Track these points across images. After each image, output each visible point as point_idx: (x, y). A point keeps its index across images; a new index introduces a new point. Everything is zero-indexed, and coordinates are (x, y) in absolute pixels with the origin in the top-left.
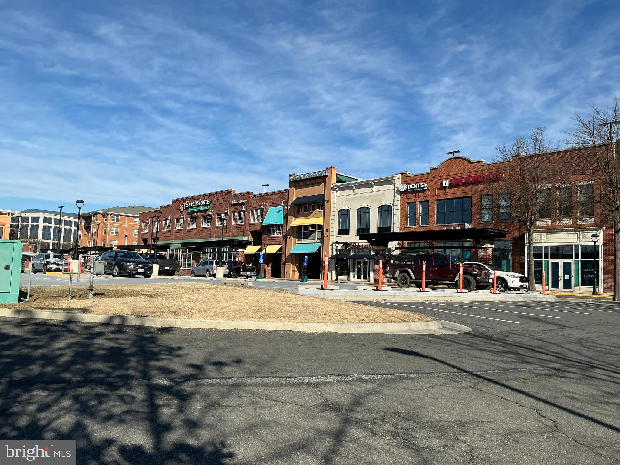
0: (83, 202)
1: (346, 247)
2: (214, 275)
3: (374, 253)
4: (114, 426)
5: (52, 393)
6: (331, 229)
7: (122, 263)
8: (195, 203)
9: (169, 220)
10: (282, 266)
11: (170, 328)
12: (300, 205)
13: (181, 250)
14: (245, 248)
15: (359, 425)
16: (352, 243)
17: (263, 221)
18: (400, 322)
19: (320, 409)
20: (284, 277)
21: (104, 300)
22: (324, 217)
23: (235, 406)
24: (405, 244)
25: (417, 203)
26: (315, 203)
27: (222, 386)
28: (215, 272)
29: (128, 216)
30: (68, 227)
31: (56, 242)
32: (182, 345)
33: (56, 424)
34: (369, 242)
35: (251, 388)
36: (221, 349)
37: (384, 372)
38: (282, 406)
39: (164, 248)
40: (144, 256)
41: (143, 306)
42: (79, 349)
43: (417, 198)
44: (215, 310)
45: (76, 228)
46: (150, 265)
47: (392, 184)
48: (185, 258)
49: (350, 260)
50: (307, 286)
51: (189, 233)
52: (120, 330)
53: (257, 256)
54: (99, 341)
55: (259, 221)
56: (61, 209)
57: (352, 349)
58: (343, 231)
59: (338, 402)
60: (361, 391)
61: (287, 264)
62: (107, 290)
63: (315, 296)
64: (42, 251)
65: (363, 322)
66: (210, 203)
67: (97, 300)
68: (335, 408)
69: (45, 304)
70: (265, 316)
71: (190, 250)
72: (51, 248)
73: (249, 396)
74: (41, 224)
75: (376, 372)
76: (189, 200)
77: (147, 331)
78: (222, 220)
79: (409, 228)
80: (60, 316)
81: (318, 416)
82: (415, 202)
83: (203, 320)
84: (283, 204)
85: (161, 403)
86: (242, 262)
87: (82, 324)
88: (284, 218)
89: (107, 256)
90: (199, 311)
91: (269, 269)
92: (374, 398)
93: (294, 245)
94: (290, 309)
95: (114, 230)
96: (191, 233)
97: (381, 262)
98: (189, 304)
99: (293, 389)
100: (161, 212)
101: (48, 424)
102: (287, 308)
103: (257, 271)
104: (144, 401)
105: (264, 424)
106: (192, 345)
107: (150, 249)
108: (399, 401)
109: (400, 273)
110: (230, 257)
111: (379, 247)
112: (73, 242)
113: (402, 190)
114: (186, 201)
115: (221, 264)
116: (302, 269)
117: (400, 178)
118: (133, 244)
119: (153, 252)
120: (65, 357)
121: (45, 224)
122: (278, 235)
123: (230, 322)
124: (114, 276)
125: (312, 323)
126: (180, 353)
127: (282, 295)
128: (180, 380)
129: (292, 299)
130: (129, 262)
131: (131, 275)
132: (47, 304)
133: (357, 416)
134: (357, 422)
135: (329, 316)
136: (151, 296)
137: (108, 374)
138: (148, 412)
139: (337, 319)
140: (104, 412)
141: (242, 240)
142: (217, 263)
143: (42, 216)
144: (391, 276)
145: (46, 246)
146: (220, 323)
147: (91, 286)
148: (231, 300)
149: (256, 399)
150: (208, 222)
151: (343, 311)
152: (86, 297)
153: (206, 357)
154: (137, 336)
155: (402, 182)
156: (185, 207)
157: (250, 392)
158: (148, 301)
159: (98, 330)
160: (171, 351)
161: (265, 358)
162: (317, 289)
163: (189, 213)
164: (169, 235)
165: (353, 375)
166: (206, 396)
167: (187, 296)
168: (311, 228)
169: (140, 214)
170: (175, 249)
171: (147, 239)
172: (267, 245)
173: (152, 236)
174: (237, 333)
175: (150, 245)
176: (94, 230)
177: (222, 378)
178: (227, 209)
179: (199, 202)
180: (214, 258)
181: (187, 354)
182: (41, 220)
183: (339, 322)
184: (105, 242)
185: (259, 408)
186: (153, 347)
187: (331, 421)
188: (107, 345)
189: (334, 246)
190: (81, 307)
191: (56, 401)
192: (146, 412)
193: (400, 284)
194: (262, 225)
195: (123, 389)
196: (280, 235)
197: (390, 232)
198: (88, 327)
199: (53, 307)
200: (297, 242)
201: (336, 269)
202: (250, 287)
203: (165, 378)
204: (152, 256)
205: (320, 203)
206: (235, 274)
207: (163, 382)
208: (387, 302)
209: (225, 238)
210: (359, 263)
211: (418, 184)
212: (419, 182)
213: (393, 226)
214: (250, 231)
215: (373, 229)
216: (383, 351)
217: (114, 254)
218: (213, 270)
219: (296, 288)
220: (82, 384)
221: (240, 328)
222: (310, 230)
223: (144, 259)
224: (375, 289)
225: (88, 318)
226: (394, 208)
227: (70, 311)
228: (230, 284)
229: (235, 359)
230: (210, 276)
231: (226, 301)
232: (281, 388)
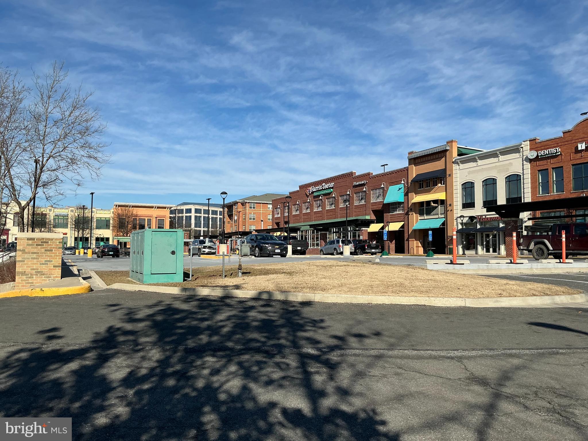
0: (226, 193)
1: (472, 220)
2: (342, 253)
3: (503, 225)
4: (275, 390)
5: (220, 360)
6: (455, 203)
7: (261, 245)
8: (320, 187)
9: (297, 204)
10: (406, 243)
11: (310, 302)
12: (420, 181)
13: (309, 231)
14: (368, 226)
15: (510, 400)
16: (478, 216)
17: (384, 200)
18: (542, 295)
19: (467, 383)
20: (409, 253)
21: (252, 278)
22: (446, 191)
23: (380, 376)
24: (538, 214)
25: (549, 170)
26: (436, 178)
27: (365, 357)
28: (342, 250)
29: (263, 203)
30: (215, 216)
31: (206, 229)
32: (324, 318)
33: (227, 386)
34: (497, 214)
35: (394, 360)
36: (360, 322)
37: (530, 347)
38: (427, 378)
39: (295, 230)
40: (279, 237)
41: (285, 282)
42: (237, 320)
43: (550, 165)
44: (348, 286)
45: (222, 217)
46: (285, 246)
47: (519, 152)
48: (313, 239)
49: (477, 234)
50: (435, 261)
51: (315, 216)
52: (268, 304)
53: (380, 233)
54: (252, 314)
55: (380, 200)
56: (209, 201)
57: (492, 324)
58: (469, 204)
59: (484, 376)
60: (509, 365)
61: (410, 241)
62: (252, 269)
63: (445, 271)
64: (196, 237)
65: (500, 297)
66: (333, 186)
67: (245, 278)
68: (483, 382)
69: (204, 282)
70: (397, 291)
71: (318, 230)
72: (202, 235)
73: (393, 368)
74: (193, 214)
75: (521, 347)
76: (314, 185)
77: (291, 305)
78: (345, 201)
79: (542, 196)
80: (218, 293)
81: (465, 389)
82: (547, 169)
83: (339, 295)
84: (403, 182)
85: (312, 370)
86: (366, 240)
87: (236, 299)
88: (405, 196)
89: (248, 239)
90: (334, 287)
91: (393, 246)
92: (523, 373)
93: (417, 221)
94: (421, 284)
95: (252, 216)
96: (317, 215)
97: (515, 234)
98: (324, 280)
99: (436, 362)
100: (291, 198)
101: (220, 386)
102: (418, 283)
103: (382, 249)
104: (297, 368)
105: (411, 395)
106: (333, 318)
107: (283, 231)
108: (551, 377)
109: (535, 245)
110: (354, 236)
111: (509, 219)
112: (219, 229)
113: (531, 158)
114: (311, 186)
115: (347, 242)
116: (426, 244)
117: (529, 144)
118: (268, 228)
119: (286, 234)
120: (227, 328)
121: (196, 215)
122: (400, 212)
123: (364, 297)
124: (255, 256)
125: (446, 297)
126: (323, 325)
127: (410, 270)
128: (326, 350)
129: (421, 274)
130: (268, 244)
131: (270, 255)
132: (206, 283)
133: (508, 390)
134: (508, 397)
135: (462, 290)
136: (290, 273)
137: (264, 343)
138: (302, 379)
139: (472, 293)
140: (265, 377)
141: (366, 219)
142: (343, 242)
143: (193, 208)
144: (526, 248)
145: (198, 233)
146: (354, 297)
147: (240, 265)
148: (362, 276)
149: (399, 371)
150: (332, 204)
151: (478, 285)
152: (236, 275)
153: (346, 329)
154: (283, 309)
155: (531, 149)
156: (311, 191)
157: (394, 364)
158: (288, 278)
159: (251, 304)
160: (316, 323)
161: (402, 331)
162: (446, 264)
163: (315, 197)
164: (298, 218)
165: (497, 349)
166: (352, 366)
167: (321, 273)
168: (434, 203)
169: (273, 201)
170: (304, 231)
171: (280, 222)
172: (390, 222)
173: (284, 220)
174: (371, 307)
175: (283, 228)
176: (235, 217)
177: (364, 349)
178: (349, 191)
179: (323, 186)
180: (339, 237)
181: (329, 326)
182: (193, 211)
183: (474, 297)
184: (246, 227)
185: (404, 379)
186: (298, 320)
187: (480, 395)
188: (259, 317)
189: (459, 220)
190: (234, 284)
191: (225, 366)
192: (300, 379)
193: (536, 257)
194: (383, 204)
195: (278, 356)
196: (402, 212)
197: (520, 203)
198: (242, 302)
199: (211, 285)
200: (419, 218)
201: (463, 244)
202: (377, 263)
203: (313, 348)
204: (285, 238)
205: (442, 178)
206: (360, 252)
207: (312, 351)
208: (524, 275)
209: (349, 218)
210: (488, 236)
211: (550, 150)
212: (551, 148)
213: (524, 196)
214: (372, 210)
215: (501, 200)
216: (527, 325)
217: (254, 238)
218: (340, 249)
219: (424, 263)
220: (243, 352)
221: (374, 302)
222: (432, 206)
223: (279, 240)
224: (509, 262)
225: (240, 294)
226: (523, 177)
227: (225, 288)
228: (358, 261)
229: (374, 332)
230: (338, 254)
231: (358, 277)
232: (424, 361)
